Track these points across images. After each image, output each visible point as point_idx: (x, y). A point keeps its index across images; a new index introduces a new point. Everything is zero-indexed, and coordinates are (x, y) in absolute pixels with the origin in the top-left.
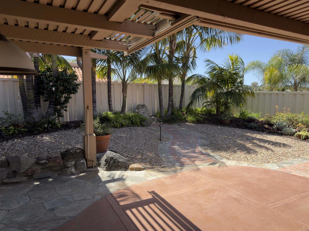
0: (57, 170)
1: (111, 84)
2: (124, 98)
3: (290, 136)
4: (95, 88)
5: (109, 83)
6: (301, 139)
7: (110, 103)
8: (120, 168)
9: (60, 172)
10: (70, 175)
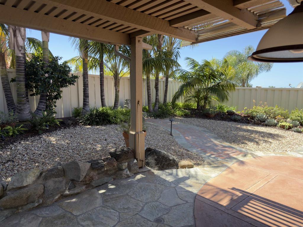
0: (112, 174)
1: (103, 78)
2: (117, 92)
3: (274, 126)
4: (88, 80)
5: (102, 76)
6: (285, 129)
7: (103, 98)
8: (171, 166)
9: (114, 176)
10: (126, 178)
